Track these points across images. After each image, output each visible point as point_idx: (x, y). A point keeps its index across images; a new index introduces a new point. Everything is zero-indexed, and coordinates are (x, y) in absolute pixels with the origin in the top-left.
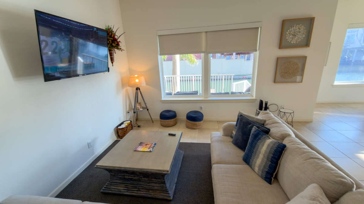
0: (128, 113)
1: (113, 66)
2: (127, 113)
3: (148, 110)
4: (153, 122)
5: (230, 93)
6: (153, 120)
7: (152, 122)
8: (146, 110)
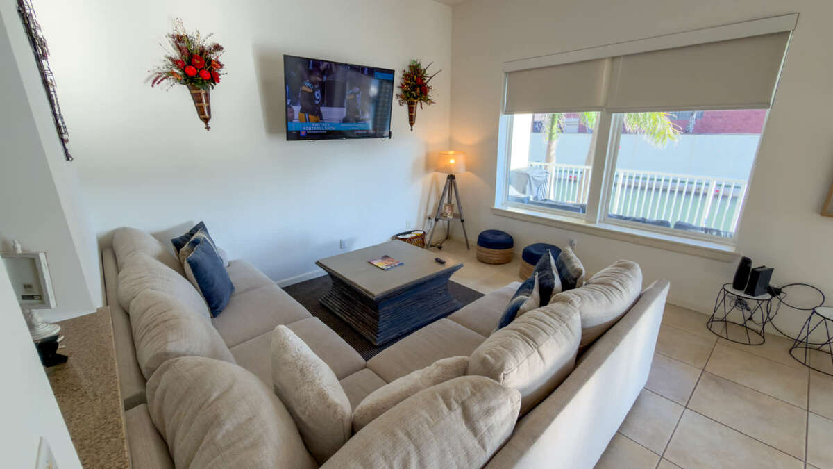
0: (429, 218)
1: (412, 130)
2: (427, 220)
3: (462, 221)
4: (469, 249)
5: (672, 226)
6: (470, 243)
7: (466, 246)
8: (459, 220)
